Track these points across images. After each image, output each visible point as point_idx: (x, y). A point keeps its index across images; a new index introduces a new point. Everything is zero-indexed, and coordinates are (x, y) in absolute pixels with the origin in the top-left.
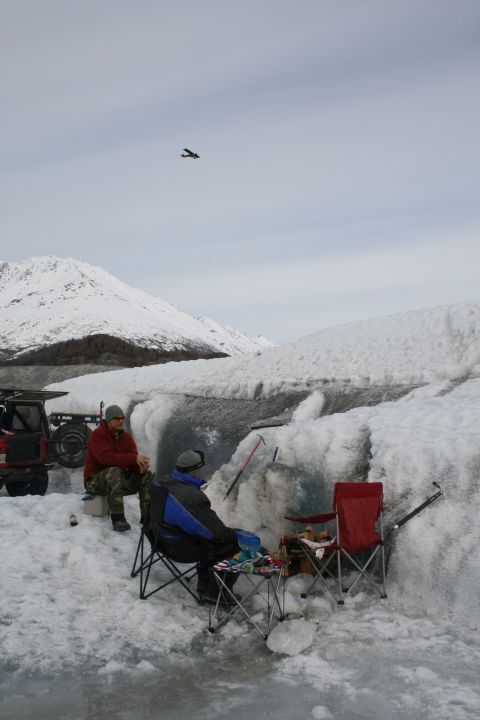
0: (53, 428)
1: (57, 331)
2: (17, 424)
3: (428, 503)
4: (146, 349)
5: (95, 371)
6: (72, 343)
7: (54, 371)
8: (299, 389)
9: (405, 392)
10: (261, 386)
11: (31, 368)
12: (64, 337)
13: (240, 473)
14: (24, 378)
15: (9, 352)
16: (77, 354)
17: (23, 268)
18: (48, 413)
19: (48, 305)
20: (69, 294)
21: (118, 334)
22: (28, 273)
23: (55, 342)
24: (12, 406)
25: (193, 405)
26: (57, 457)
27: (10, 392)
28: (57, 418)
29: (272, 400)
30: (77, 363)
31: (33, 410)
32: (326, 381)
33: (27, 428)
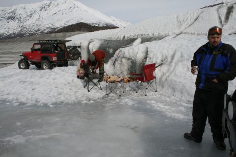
0: (68, 50)
1: (68, 22)
2: (59, 49)
3: (160, 65)
4: (94, 26)
5: (80, 34)
6: (72, 25)
7: (68, 34)
8: (135, 37)
9: (163, 38)
10: (124, 37)
11: (61, 33)
12: (70, 24)
13: (116, 59)
14: (59, 36)
15: (54, 29)
16: (74, 29)
17: (56, 3)
18: (67, 46)
19: (65, 14)
20: (71, 10)
21: (86, 22)
22: (58, 4)
23: (67, 25)
24: (57, 44)
25: (106, 42)
26: (70, 58)
27: (56, 41)
28: (69, 47)
29: (127, 41)
30: (74, 31)
31: (63, 46)
32: (142, 35)
33: (62, 50)
